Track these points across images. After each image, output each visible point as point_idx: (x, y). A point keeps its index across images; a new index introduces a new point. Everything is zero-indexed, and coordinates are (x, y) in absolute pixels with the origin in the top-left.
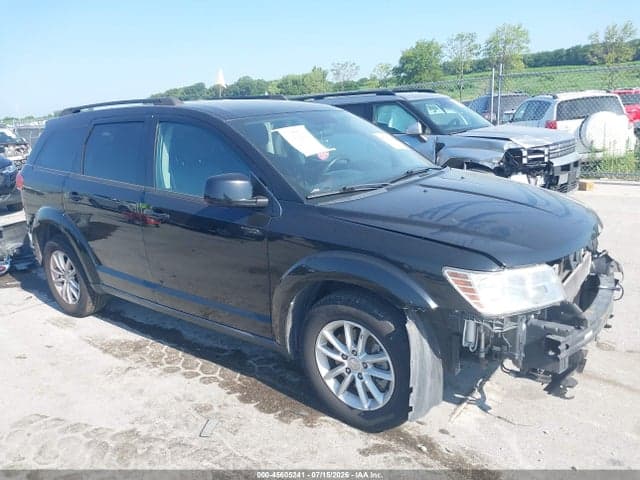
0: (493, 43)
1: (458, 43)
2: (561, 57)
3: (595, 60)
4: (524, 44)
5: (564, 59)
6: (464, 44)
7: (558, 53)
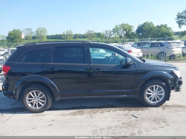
0: (37, 32)
1: (27, 31)
2: (53, 37)
3: (65, 38)
4: (46, 33)
5: (54, 37)
6: (29, 31)
7: (52, 36)
